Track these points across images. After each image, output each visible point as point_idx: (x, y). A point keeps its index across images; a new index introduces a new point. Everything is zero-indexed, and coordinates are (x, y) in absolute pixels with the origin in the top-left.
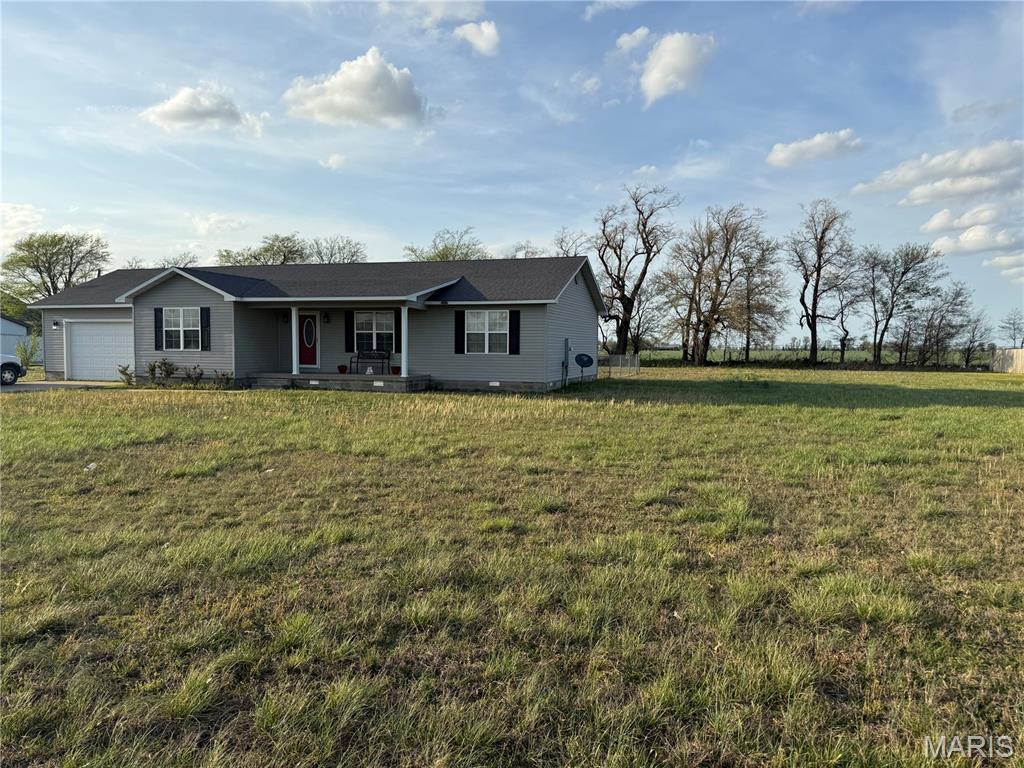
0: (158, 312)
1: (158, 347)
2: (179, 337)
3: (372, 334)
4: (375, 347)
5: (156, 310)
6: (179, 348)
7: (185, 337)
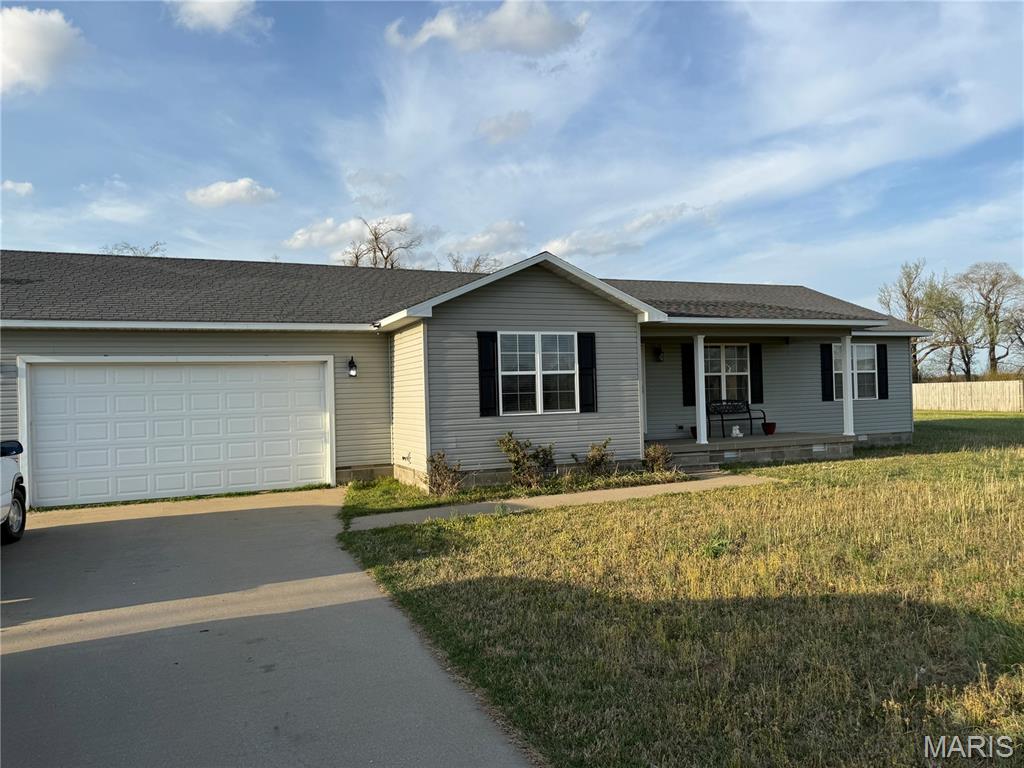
0: (487, 341)
1: (488, 408)
2: (533, 388)
3: (719, 377)
4: (724, 397)
5: (481, 336)
6: (534, 408)
7: (545, 388)
